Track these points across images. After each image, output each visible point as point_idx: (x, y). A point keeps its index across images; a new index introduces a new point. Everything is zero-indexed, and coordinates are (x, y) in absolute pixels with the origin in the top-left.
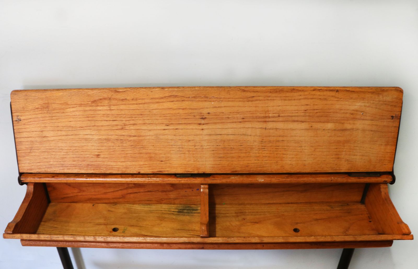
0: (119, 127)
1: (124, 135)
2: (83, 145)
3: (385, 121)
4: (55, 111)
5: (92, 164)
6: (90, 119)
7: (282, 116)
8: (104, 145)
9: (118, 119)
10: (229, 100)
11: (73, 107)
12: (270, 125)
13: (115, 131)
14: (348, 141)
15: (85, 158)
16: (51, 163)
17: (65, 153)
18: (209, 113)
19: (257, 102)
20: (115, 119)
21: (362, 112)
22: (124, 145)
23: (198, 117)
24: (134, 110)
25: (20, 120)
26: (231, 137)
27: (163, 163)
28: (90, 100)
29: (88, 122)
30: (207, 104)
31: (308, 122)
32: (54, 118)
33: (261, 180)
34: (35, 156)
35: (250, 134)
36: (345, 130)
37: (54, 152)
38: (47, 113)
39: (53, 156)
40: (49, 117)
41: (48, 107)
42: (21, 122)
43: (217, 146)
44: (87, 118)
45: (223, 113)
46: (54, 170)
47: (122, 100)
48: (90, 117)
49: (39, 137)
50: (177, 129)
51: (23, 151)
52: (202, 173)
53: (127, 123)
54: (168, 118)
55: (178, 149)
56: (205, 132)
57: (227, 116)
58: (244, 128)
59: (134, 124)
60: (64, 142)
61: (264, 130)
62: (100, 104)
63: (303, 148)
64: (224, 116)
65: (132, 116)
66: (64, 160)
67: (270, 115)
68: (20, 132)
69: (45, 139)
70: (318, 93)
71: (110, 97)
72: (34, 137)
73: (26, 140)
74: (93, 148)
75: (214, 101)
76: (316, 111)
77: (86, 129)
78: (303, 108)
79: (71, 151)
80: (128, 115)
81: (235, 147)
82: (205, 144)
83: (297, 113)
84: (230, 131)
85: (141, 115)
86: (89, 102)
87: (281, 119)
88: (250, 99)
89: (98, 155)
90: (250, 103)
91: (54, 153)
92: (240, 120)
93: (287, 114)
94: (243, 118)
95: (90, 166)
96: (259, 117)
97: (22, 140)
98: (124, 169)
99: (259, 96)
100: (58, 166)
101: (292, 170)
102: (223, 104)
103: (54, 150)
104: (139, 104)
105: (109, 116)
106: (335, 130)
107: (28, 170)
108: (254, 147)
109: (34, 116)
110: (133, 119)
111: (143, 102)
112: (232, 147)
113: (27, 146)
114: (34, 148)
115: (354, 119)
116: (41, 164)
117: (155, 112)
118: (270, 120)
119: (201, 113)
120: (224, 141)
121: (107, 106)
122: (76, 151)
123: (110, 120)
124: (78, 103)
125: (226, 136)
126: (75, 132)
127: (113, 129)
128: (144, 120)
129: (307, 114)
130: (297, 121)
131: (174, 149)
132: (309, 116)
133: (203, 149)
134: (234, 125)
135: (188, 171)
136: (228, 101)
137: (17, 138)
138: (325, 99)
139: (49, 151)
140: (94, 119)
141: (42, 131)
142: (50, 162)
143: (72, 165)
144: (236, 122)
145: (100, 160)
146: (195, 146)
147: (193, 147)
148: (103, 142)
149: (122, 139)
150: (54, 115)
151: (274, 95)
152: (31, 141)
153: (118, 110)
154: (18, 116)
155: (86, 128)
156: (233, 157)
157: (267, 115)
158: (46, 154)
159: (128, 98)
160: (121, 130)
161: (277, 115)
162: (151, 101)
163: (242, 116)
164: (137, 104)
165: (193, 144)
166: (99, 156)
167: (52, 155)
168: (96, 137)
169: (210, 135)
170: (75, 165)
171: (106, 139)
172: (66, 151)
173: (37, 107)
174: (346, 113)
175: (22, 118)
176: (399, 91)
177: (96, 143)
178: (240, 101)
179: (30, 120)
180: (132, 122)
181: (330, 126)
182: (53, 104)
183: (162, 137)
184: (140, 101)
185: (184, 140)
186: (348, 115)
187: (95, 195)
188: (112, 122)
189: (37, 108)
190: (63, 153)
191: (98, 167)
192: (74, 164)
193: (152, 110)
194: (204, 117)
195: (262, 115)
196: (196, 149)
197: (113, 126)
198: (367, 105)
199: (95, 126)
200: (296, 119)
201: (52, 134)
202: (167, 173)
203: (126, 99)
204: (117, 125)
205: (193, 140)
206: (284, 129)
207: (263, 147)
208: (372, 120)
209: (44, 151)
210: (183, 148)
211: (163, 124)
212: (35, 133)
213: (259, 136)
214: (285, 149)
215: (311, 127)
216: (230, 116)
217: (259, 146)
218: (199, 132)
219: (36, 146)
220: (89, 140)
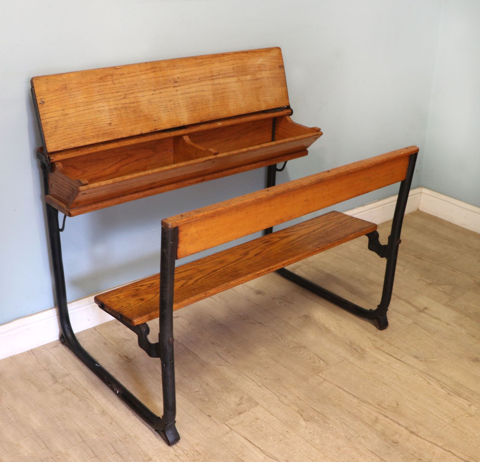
0: (122, 97)
1: (126, 103)
2: (98, 116)
3: (277, 70)
4: (72, 91)
5: (106, 132)
6: (100, 93)
7: (221, 74)
8: (114, 114)
9: (120, 90)
11: (86, 85)
12: (216, 81)
13: (120, 100)
14: (261, 87)
15: (100, 127)
16: (74, 138)
17: (84, 127)
18: (178, 78)
19: (205, 66)
20: (118, 91)
21: (263, 65)
22: (128, 111)
23: (172, 81)
24: (130, 81)
25: (44, 103)
26: (195, 94)
27: (156, 121)
28: (98, 78)
29: (99, 96)
30: (176, 71)
31: (237, 76)
32: (72, 96)
33: (220, 124)
34: (59, 134)
35: (205, 90)
36: (257, 79)
37: (75, 127)
38: (66, 93)
39: (75, 131)
40: (68, 96)
41: (66, 88)
42: (45, 104)
43: (188, 102)
44: (98, 93)
45: (187, 76)
46: (77, 144)
47: (121, 75)
48: (100, 92)
49: (62, 115)
50: (161, 93)
51: (49, 131)
52: (183, 125)
53: (127, 93)
54: (154, 85)
55: (164, 109)
56: (179, 92)
57: (190, 78)
58: (201, 85)
59: (132, 93)
60: (82, 116)
61: (213, 86)
62: (105, 80)
63: (238, 95)
64: (188, 79)
65: (130, 87)
66: (84, 133)
67: (215, 74)
68: (44, 114)
69: (67, 117)
70: (237, 55)
71: (112, 73)
72: (57, 116)
73: (51, 120)
74: (106, 118)
75: (180, 68)
76: (239, 68)
77: (98, 103)
78: (231, 67)
79: (89, 123)
80: (127, 86)
81: (199, 101)
82: (180, 101)
83: (229, 70)
84: (194, 89)
85: (136, 85)
86: (98, 80)
87: (221, 76)
88: (200, 64)
89: (110, 123)
90: (201, 67)
91: (75, 128)
93: (223, 72)
94: (199, 79)
95: (105, 135)
96: (209, 77)
97: (48, 120)
98: (131, 132)
99: (205, 61)
100: (80, 139)
101: (235, 114)
102: (185, 70)
103: (75, 126)
105: (113, 89)
106: (252, 80)
107: (55, 148)
108: (210, 99)
109: (55, 97)
110: (131, 89)
112: (197, 101)
113: (53, 126)
114: (59, 126)
115: (261, 70)
116: (66, 140)
117: (144, 81)
118: (215, 77)
119: (174, 78)
120: (192, 98)
121: (111, 81)
122: (93, 123)
123: (115, 93)
124: (89, 81)
125: (192, 93)
126: (89, 107)
127: (118, 99)
128: (138, 89)
129: (235, 71)
130: (231, 76)
131: (162, 109)
132: (236, 72)
133: (180, 106)
134: (195, 85)
135: (174, 126)
136: (189, 67)
137: (43, 119)
138: (242, 59)
139: (71, 126)
140: (103, 93)
141: (63, 110)
142: (73, 137)
143: (92, 137)
144: (196, 82)
145: (112, 128)
146: (174, 104)
147: (173, 105)
148: (112, 111)
149: (125, 106)
150: (72, 94)
151: (214, 59)
152: (55, 120)
153: (119, 83)
154: (41, 99)
155: (98, 101)
156: (199, 109)
157: (213, 74)
158: (69, 130)
159: (124, 73)
160: (124, 99)
161: (218, 74)
162: (140, 73)
163: (199, 77)
164: (131, 77)
165: (173, 103)
166: (111, 124)
167: (74, 130)
168: (107, 108)
169: (182, 94)
170: (94, 136)
171: (114, 109)
172: (85, 125)
173: (56, 89)
174: (256, 67)
175: (45, 100)
176: (279, 49)
177: (107, 113)
179: (53, 101)
180: (130, 92)
181: (249, 77)
182: (70, 84)
183: (152, 101)
184: (133, 74)
185: (167, 101)
186: (257, 69)
187: (95, 174)
188: (116, 93)
189: (57, 90)
190: (83, 127)
191: (111, 134)
192: (93, 135)
193: (143, 80)
194: (176, 81)
195: (210, 75)
196: (176, 106)
197: (118, 97)
198: (265, 60)
199: (104, 99)
200: (229, 75)
201: (72, 111)
202: (160, 129)
203: (123, 74)
204: (120, 96)
205: (173, 100)
206: (224, 84)
207: (215, 99)
208: (270, 70)
209: (67, 127)
210: (167, 107)
211: (151, 90)
212: (58, 112)
213: (211, 91)
214: (228, 98)
215: (239, 79)
216: (191, 78)
217: (213, 98)
218: (175, 93)
219: (60, 124)
220: (102, 111)
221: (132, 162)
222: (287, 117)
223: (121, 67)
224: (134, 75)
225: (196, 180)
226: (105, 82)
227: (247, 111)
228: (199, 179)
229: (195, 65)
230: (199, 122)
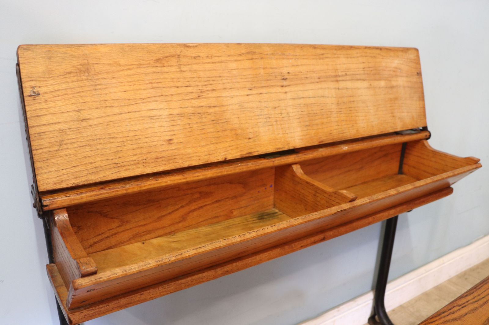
0: (195, 95)
1: (202, 106)
2: (147, 126)
3: (414, 77)
4: (100, 76)
5: (162, 155)
6: (154, 85)
7: (348, 75)
8: (178, 123)
9: (192, 83)
10: (304, 57)
11: (129, 69)
12: (342, 85)
13: (190, 101)
14: (396, 99)
15: (150, 147)
16: (97, 164)
17: (119, 144)
18: (289, 73)
19: (327, 60)
20: (188, 84)
21: (399, 69)
22: (204, 120)
23: (279, 78)
24: (210, 70)
25: (39, 94)
26: (312, 100)
27: (251, 140)
28: (152, 58)
29: (152, 90)
30: (285, 62)
31: (368, 80)
32: (98, 87)
33: (345, 148)
34: (67, 155)
35: (327, 96)
36: (392, 87)
37: (101, 144)
38: (87, 79)
39: (99, 152)
40: (91, 85)
41: (87, 70)
42: (40, 97)
43: (302, 111)
44: (151, 85)
45: (301, 72)
46: (103, 175)
47: (195, 58)
48: (154, 83)
49: (74, 121)
50: (261, 94)
51: (45, 150)
52: (292, 148)
53: (204, 88)
54: (249, 80)
55: (265, 120)
56: (289, 95)
57: (306, 76)
58: (322, 88)
59: (213, 90)
60: (117, 125)
61: (338, 90)
62: (166, 64)
63: (369, 107)
64: (303, 76)
65: (208, 79)
66: (118, 156)
67: (340, 74)
68: (38, 116)
69: (84, 124)
70: (368, 51)
71: (178, 54)
72: (64, 122)
73: (51, 128)
74: (162, 129)
75: (291, 59)
76: (371, 69)
77: (149, 102)
78: (362, 66)
79: (129, 138)
80: (204, 77)
81: (318, 112)
82: (290, 110)
83: (358, 71)
84: (311, 93)
85: (220, 77)
86: (151, 62)
87: (348, 78)
88: (321, 57)
89: (170, 140)
90: (322, 61)
91: (101, 146)
92: (317, 80)
93: (351, 73)
94: (319, 78)
95: (159, 160)
96: (332, 77)
97: (43, 129)
98: (206, 157)
99: (327, 54)
100: (109, 167)
101: (365, 134)
102: (299, 62)
103: (101, 141)
104: (216, 63)
105: (179, 80)
106: (386, 88)
108: (333, 110)
109: (64, 86)
110: (211, 83)
111: (220, 59)
112: (315, 112)
113: (53, 140)
114: (65, 142)
115: (396, 76)
116: (80, 168)
117: (235, 72)
118: (341, 78)
119: (281, 73)
120: (307, 105)
121: (176, 66)
122: (136, 137)
123: (182, 87)
124: (135, 63)
125: (308, 99)
126: (134, 108)
127: (187, 98)
128: (224, 83)
129: (366, 72)
130: (360, 80)
131: (261, 120)
132: (367, 74)
133: (289, 117)
134: (312, 86)
135: (280, 148)
136: (304, 59)
137: (33, 127)
138: (375, 57)
139: (92, 143)
140: (161, 85)
141: (79, 111)
142: (95, 163)
143: (133, 163)
144: (313, 83)
145: (173, 148)
146: (281, 114)
147: (279, 116)
148: (175, 119)
149: (200, 111)
150: (98, 82)
151: (339, 52)
152: (59, 130)
153: (190, 71)
154: (33, 87)
155: (149, 100)
156: (317, 124)
157: (337, 74)
158: (88, 149)
159: (201, 55)
160: (198, 99)
161: (344, 73)
162: (228, 58)
163: (318, 75)
164: (213, 63)
165: (279, 112)
166: (172, 142)
167: (98, 149)
168: (165, 113)
169: (294, 99)
170: (137, 162)
171: (178, 114)
172: (121, 140)
173: (68, 70)
174: (390, 70)
175: (41, 90)
176: (417, 50)
177: (166, 121)
178: (313, 59)
179: (56, 94)
180: (209, 88)
181: (382, 83)
182: (96, 65)
183: (246, 105)
184: (215, 59)
185: (269, 107)
186: (392, 73)
188: (184, 88)
189: (69, 73)
190: (117, 145)
191: (171, 158)
192: (135, 161)
193: (231, 70)
194: (285, 78)
195: (334, 74)
196: (283, 117)
197: (187, 94)
198: (401, 62)
199: (162, 96)
200: (358, 77)
201: (96, 113)
202: (256, 154)
203: (199, 56)
204: (192, 93)
205: (279, 107)
206: (352, 89)
207: (340, 110)
208: (407, 77)
209: (83, 144)
210: (270, 118)
211: (245, 87)
212: (67, 114)
213: (335, 97)
214: (356, 110)
215: (371, 85)
216: (308, 76)
217: (336, 109)
218: (283, 96)
219: (69, 137)
220: (155, 118)
221: (209, 204)
222: (425, 142)
223: (196, 45)
224: (217, 60)
225: (313, 239)
226: (165, 68)
227: (379, 131)
228: (317, 238)
229: (314, 57)
230: (316, 143)
